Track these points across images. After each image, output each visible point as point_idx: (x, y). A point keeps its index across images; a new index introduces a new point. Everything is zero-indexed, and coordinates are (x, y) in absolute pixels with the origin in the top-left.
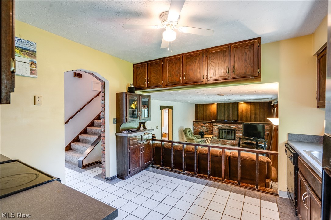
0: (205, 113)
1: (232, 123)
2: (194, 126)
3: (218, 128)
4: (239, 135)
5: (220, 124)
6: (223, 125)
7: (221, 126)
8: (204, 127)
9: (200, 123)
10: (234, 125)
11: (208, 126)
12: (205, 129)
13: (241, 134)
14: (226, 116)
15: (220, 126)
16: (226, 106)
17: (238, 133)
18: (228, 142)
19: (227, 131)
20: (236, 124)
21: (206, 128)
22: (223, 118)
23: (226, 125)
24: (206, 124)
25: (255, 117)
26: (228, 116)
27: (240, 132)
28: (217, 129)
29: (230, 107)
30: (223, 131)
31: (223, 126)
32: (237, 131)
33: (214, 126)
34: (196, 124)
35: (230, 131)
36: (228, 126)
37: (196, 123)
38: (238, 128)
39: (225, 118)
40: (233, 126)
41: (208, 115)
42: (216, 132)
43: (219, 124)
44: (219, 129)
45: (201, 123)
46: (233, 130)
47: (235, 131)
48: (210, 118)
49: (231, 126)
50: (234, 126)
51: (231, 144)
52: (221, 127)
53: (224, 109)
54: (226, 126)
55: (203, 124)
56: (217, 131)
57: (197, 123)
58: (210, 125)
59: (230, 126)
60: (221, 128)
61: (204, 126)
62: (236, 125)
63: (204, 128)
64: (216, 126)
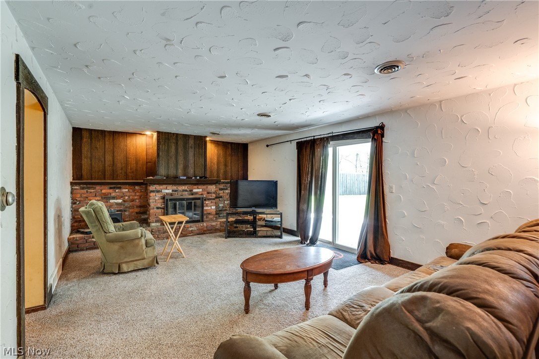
0: (111, 158)
1: (198, 183)
2: (73, 199)
3: (163, 198)
4: (210, 208)
5: (170, 187)
6: (175, 188)
7: (170, 191)
8: (114, 198)
9: (98, 187)
10: (200, 187)
11: (128, 194)
12: (117, 204)
13: (214, 206)
14: (181, 167)
15: (167, 191)
16: (181, 143)
17: (207, 206)
18: (191, 229)
19: (185, 202)
20: (204, 184)
21: (120, 201)
22: (172, 172)
23: (184, 187)
24: (120, 188)
25: (224, 172)
26: (186, 167)
27: (211, 202)
28: (161, 201)
29: (190, 145)
30: (175, 205)
31: (176, 191)
32: (205, 200)
33: (153, 191)
34: (83, 191)
35: (193, 201)
36: (186, 191)
37: (83, 188)
38: (208, 193)
39: (177, 170)
40: (197, 190)
41: (119, 165)
42: (158, 208)
43: (164, 186)
44: (167, 200)
45: (103, 187)
46: (199, 199)
47: (203, 200)
48: (126, 173)
49: (195, 191)
50: (201, 190)
51: (198, 232)
52: (171, 195)
53: (177, 150)
54: (183, 191)
55: (111, 191)
56: (159, 205)
57: (89, 188)
58: (134, 191)
59: (191, 191)
60: (171, 197)
61: (113, 194)
62: (205, 187)
63: (112, 201)
64: (158, 192)
